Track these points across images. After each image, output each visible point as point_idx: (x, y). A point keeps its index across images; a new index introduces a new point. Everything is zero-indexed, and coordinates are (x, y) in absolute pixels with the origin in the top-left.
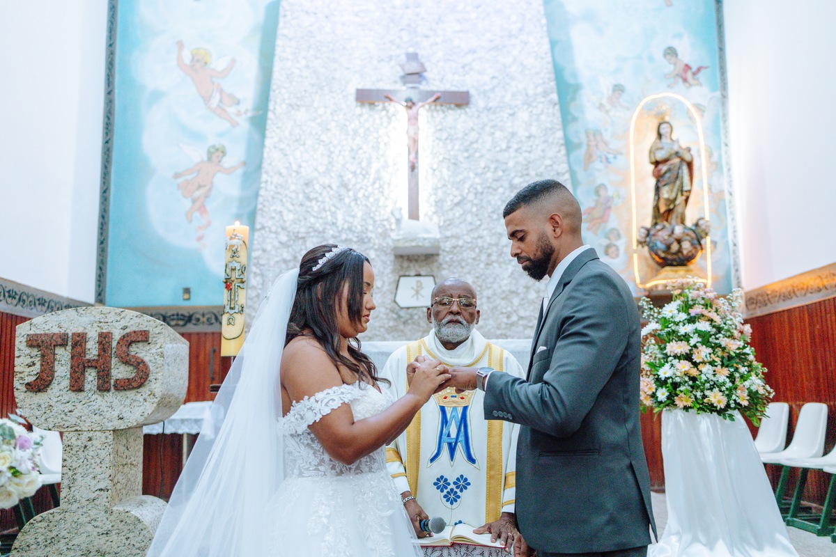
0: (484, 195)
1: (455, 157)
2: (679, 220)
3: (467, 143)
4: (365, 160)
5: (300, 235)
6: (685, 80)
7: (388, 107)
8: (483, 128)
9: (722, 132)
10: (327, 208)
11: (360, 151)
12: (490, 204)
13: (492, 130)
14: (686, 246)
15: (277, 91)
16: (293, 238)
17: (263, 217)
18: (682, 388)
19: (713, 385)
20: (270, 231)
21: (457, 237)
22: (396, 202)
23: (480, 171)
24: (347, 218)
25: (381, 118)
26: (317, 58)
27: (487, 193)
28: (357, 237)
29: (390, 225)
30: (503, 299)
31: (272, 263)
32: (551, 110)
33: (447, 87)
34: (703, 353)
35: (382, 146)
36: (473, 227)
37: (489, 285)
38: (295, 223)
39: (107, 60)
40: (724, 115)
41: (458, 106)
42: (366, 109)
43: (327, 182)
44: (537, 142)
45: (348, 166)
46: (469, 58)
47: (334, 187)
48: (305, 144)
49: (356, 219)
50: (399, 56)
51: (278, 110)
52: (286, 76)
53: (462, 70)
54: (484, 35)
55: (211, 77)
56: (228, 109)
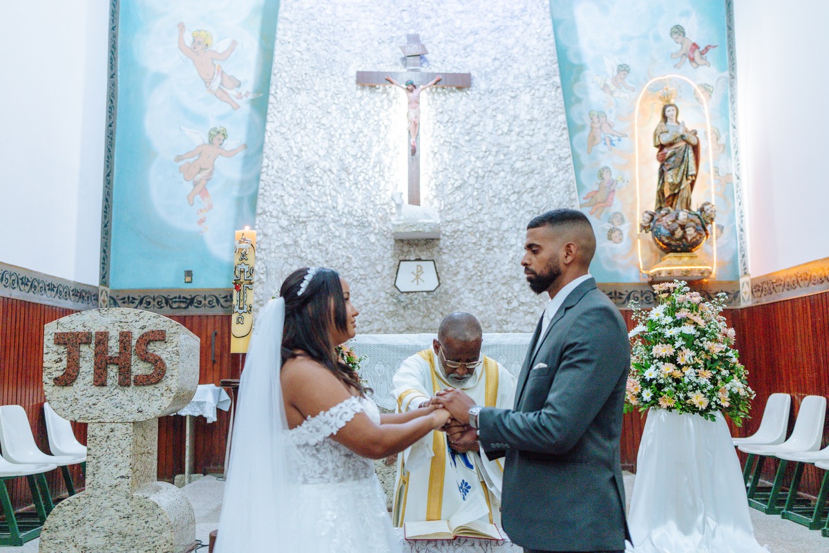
0: (486, 178)
1: (457, 140)
2: (684, 205)
3: (469, 126)
4: (365, 143)
5: (301, 220)
6: (692, 60)
7: (389, 90)
8: (484, 111)
9: (730, 113)
10: (328, 192)
11: (361, 135)
12: (491, 189)
13: (494, 113)
14: (690, 232)
15: (278, 75)
16: (294, 223)
17: (264, 201)
18: (666, 389)
19: (696, 387)
20: (272, 216)
21: (459, 222)
22: (397, 185)
23: (481, 154)
24: (348, 202)
25: (382, 102)
26: (318, 41)
27: (488, 177)
28: (357, 221)
29: (391, 209)
30: (503, 284)
31: (273, 247)
32: (553, 93)
33: (449, 69)
34: (687, 356)
35: (383, 128)
36: (474, 211)
37: (490, 271)
38: (296, 207)
39: (109, 43)
40: (732, 96)
41: (460, 88)
42: (367, 92)
43: (328, 166)
44: (539, 126)
45: (348, 149)
46: (471, 39)
47: (335, 171)
48: (306, 128)
49: (356, 203)
50: (400, 37)
51: (279, 95)
52: (286, 59)
53: (463, 51)
54: (486, 16)
55: (213, 59)
56: (229, 92)
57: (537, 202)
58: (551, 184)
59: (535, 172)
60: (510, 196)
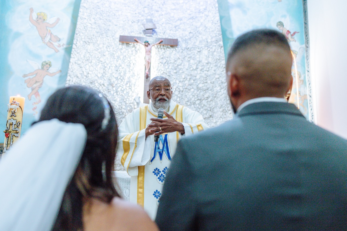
0: (184, 92)
1: (170, 72)
3: (176, 65)
4: (123, 72)
6: (287, 38)
7: (136, 46)
8: (184, 58)
9: (306, 65)
11: (121, 67)
12: (186, 97)
13: (189, 59)
15: (78, 34)
22: (138, 94)
23: (182, 80)
25: (132, 51)
26: (100, 19)
27: (185, 91)
29: (134, 106)
32: (219, 50)
35: (132, 65)
40: (307, 56)
41: (172, 46)
42: (124, 46)
43: (102, 82)
44: (211, 66)
45: (113, 74)
46: (178, 23)
47: (106, 85)
48: (91, 62)
49: (116, 102)
50: (142, 20)
51: (78, 44)
52: (83, 27)
53: (174, 28)
54: (186, 11)
55: (46, 27)
56: (54, 43)
57: (210, 105)
58: (217, 96)
59: (209, 89)
60: (196, 101)
